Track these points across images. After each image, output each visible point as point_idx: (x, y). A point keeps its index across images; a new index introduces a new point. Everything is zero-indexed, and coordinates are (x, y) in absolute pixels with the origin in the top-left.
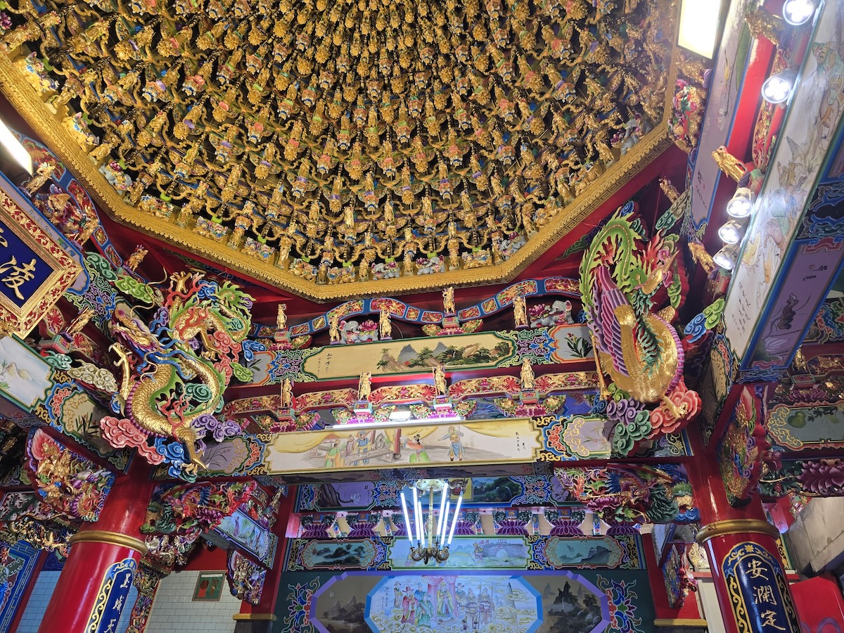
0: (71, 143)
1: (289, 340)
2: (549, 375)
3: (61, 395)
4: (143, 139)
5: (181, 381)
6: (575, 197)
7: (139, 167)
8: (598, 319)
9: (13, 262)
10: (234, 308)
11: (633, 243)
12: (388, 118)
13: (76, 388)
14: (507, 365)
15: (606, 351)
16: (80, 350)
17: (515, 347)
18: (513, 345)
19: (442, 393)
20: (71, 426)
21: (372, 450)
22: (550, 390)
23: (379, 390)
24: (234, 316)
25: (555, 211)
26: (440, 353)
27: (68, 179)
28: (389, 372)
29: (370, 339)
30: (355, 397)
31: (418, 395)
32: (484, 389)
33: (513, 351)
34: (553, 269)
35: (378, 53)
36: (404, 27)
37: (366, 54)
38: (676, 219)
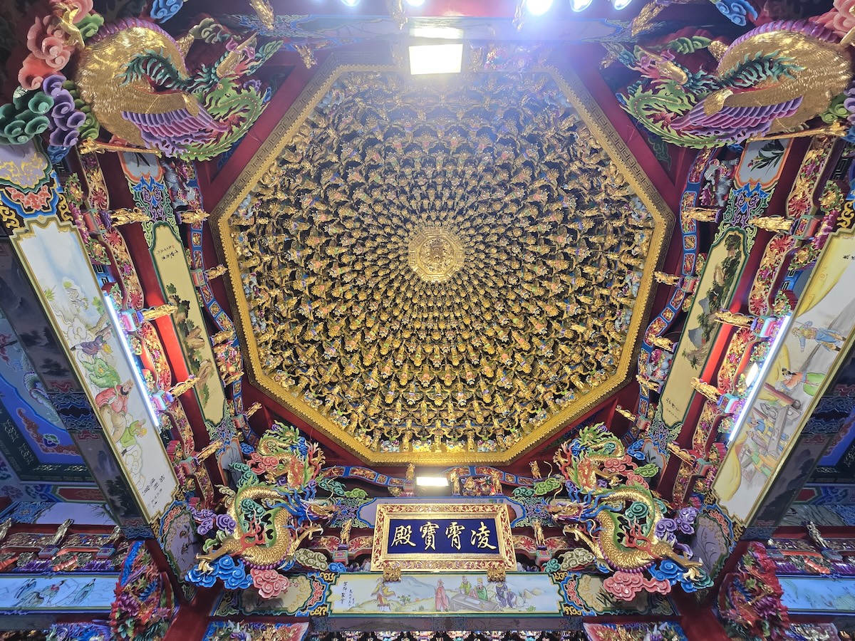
0: (457, 455)
1: (647, 420)
2: (790, 198)
3: (571, 588)
4: (480, 420)
5: (620, 515)
6: (601, 149)
7: (492, 431)
8: (730, 132)
9: (474, 533)
10: (598, 441)
11: (646, 93)
12: (530, 278)
13: (575, 577)
14: (751, 243)
15: (769, 125)
16: (558, 548)
17: (737, 229)
18: (733, 230)
19: (751, 322)
20: (599, 607)
21: (774, 423)
22: (810, 200)
23: (719, 379)
24: (603, 445)
25: (612, 167)
26: (708, 307)
27: (474, 470)
28: (703, 361)
29: (669, 361)
30: (714, 404)
31: (743, 346)
32: (770, 276)
33: (741, 232)
34: (678, 172)
35: (496, 271)
36: (487, 251)
37: (494, 278)
38: (624, 49)
